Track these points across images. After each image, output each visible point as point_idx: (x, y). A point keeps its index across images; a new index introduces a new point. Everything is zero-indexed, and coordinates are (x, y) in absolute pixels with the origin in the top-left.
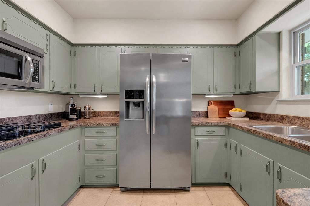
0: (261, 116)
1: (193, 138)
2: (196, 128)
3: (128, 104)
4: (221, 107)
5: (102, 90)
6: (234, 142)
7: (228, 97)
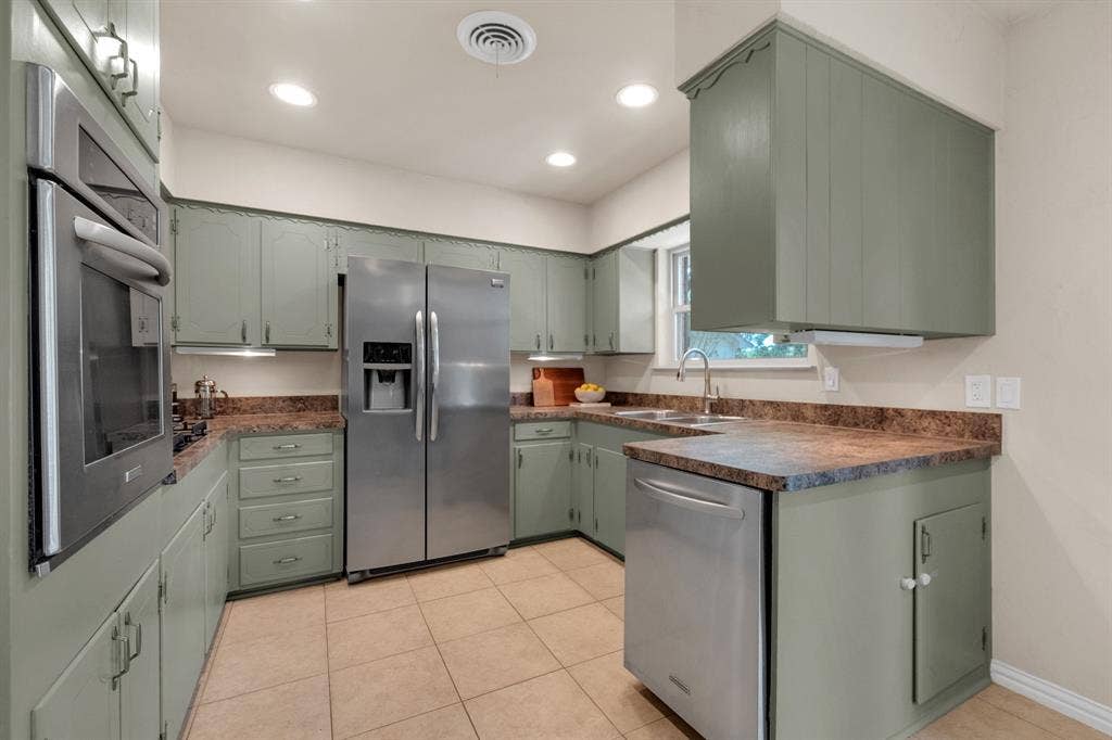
0: (630, 399)
1: (513, 445)
2: (517, 426)
3: (368, 373)
4: (558, 382)
5: (267, 338)
6: (585, 446)
7: (572, 360)
